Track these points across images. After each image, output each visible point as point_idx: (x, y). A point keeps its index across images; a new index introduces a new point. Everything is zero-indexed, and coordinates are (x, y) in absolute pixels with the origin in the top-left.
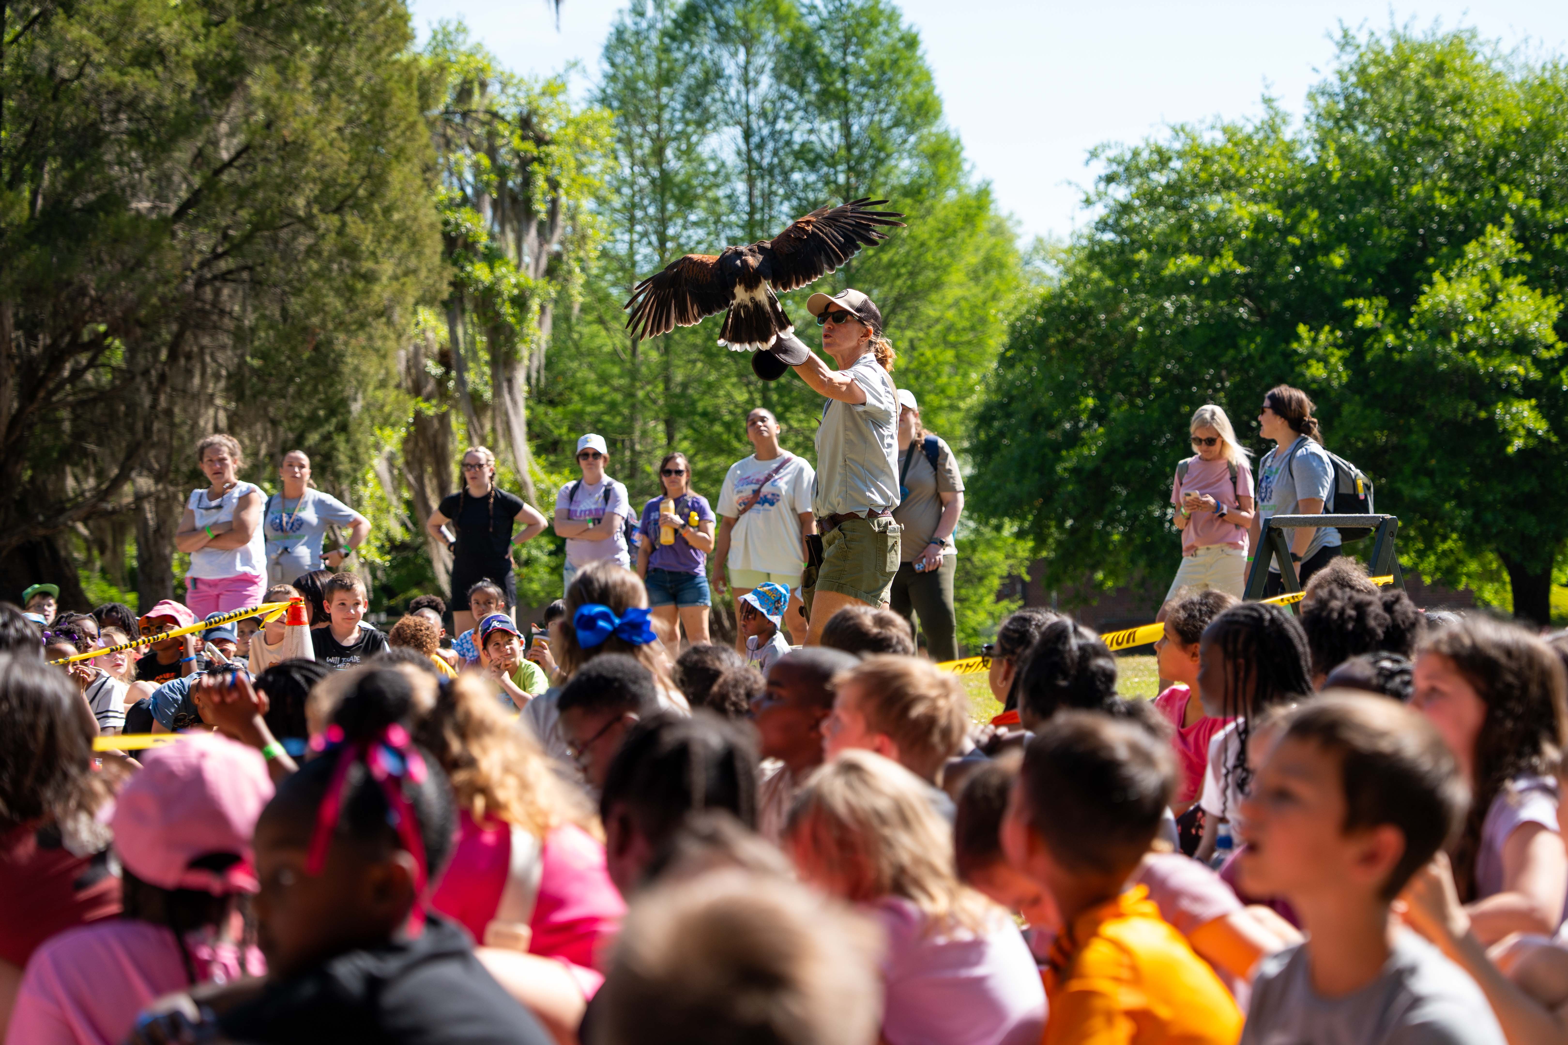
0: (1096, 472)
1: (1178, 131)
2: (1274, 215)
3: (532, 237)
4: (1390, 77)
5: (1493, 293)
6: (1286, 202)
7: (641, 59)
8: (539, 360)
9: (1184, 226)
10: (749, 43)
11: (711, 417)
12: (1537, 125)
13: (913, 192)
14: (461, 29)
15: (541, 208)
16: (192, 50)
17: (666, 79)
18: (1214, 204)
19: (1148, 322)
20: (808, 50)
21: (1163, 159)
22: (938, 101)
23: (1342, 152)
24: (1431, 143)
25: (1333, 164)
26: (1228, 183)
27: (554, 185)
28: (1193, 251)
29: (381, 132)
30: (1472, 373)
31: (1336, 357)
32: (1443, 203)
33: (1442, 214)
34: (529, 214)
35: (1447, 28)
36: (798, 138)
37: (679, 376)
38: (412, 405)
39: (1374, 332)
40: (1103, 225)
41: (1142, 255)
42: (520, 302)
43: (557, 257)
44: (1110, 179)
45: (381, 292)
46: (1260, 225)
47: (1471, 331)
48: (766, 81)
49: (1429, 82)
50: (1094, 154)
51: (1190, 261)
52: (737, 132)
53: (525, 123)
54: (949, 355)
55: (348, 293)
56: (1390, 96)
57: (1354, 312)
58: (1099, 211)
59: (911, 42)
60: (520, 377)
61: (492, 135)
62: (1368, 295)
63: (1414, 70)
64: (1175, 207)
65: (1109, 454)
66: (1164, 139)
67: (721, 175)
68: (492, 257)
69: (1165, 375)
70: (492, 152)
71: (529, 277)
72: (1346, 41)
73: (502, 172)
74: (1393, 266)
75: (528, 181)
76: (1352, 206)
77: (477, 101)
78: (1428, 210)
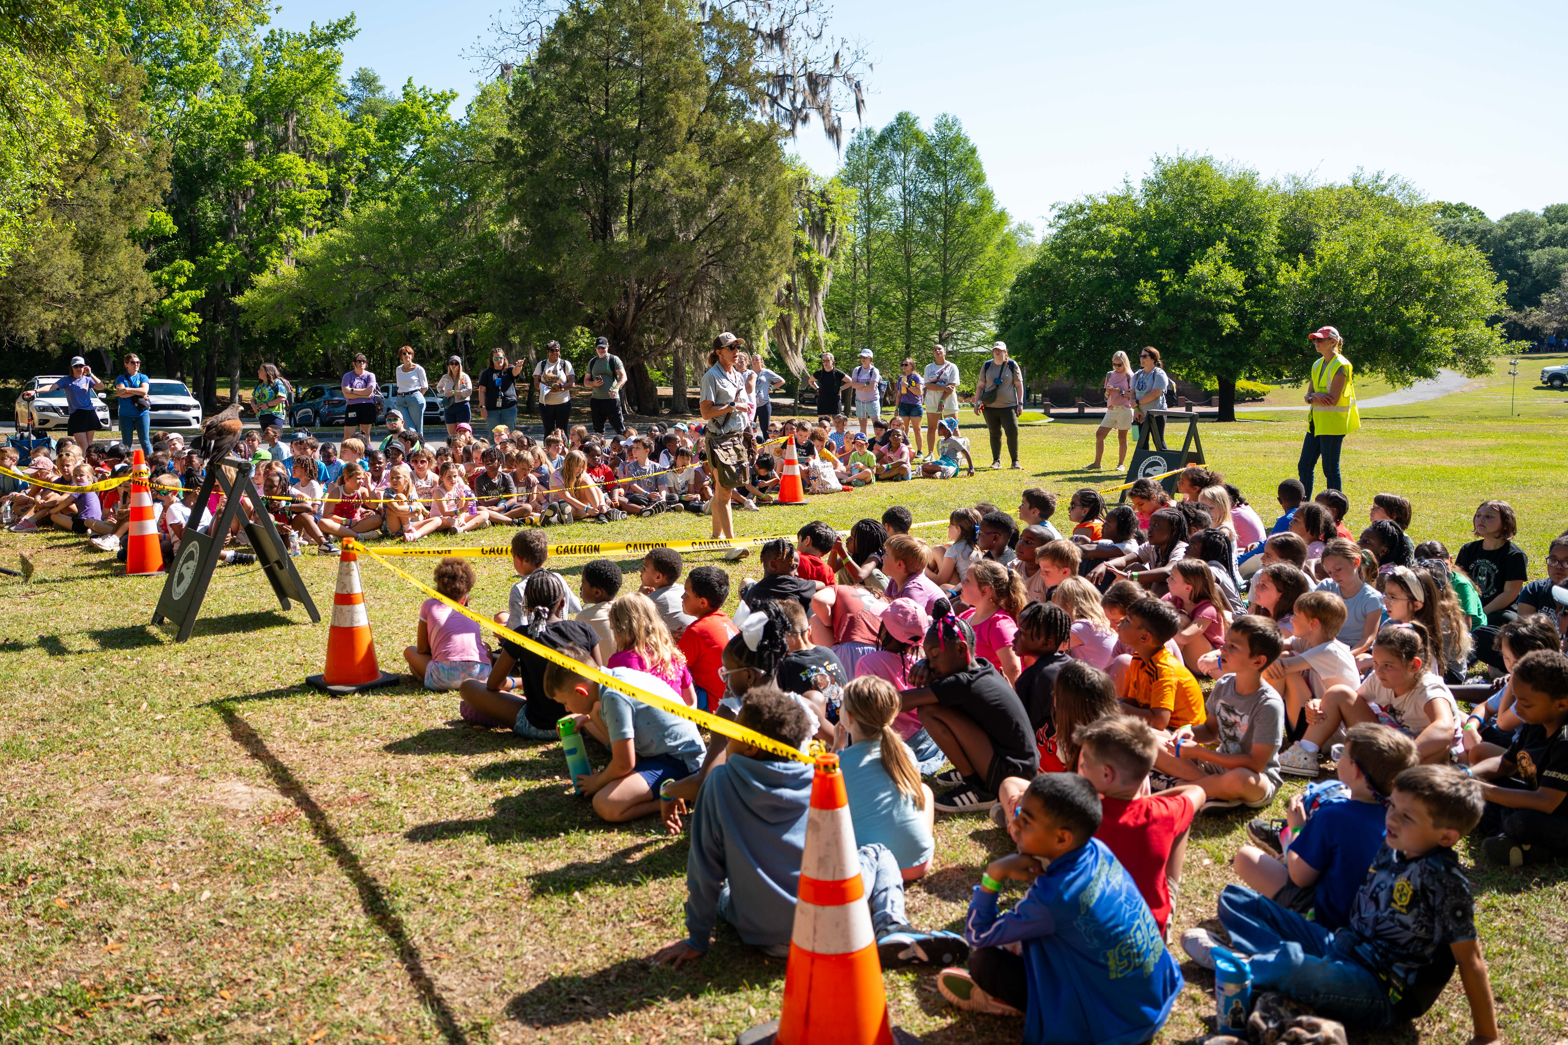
0: (1052, 339)
1: (1088, 198)
2: (1128, 233)
3: (824, 242)
4: (1178, 176)
5: (1219, 269)
6: (1133, 228)
7: (861, 157)
8: (827, 290)
9: (1091, 238)
10: (906, 150)
11: (887, 305)
12: (1238, 199)
13: (973, 213)
14: (797, 157)
15: (828, 229)
16: (706, 180)
17: (871, 166)
18: (1103, 228)
19: (1073, 276)
20: (930, 155)
21: (1082, 209)
22: (984, 175)
23: (1156, 207)
24: (1193, 205)
25: (1153, 212)
26: (1110, 220)
27: (834, 220)
28: (1095, 248)
29: (775, 208)
30: (1209, 302)
31: (1154, 293)
32: (1198, 230)
33: (1198, 235)
34: (823, 231)
35: (1201, 155)
36: (925, 189)
37: (873, 286)
38: (780, 310)
39: (1169, 284)
40: (1056, 237)
41: (1073, 250)
42: (820, 267)
43: (834, 249)
44: (1060, 217)
45: (773, 271)
46: (1122, 237)
47: (1209, 284)
48: (912, 166)
49: (1193, 179)
50: (1053, 207)
51: (1094, 253)
52: (900, 187)
53: (823, 195)
54: (987, 281)
55: (761, 272)
56: (1177, 185)
57: (1161, 275)
58: (1055, 231)
59: (973, 151)
60: (820, 297)
61: (809, 200)
62: (1167, 268)
63: (1187, 174)
64: (1088, 229)
65: (1058, 331)
66: (1082, 200)
67: (893, 204)
68: (809, 249)
69: (1081, 298)
70: (810, 209)
71: (823, 257)
72: (1158, 161)
73: (813, 215)
74: (1176, 256)
75: (823, 219)
76: (1160, 231)
77: (804, 187)
78: (1191, 233)
